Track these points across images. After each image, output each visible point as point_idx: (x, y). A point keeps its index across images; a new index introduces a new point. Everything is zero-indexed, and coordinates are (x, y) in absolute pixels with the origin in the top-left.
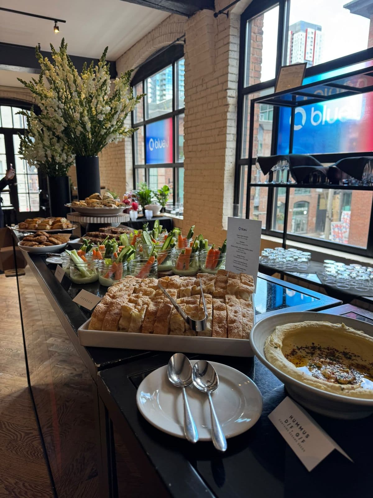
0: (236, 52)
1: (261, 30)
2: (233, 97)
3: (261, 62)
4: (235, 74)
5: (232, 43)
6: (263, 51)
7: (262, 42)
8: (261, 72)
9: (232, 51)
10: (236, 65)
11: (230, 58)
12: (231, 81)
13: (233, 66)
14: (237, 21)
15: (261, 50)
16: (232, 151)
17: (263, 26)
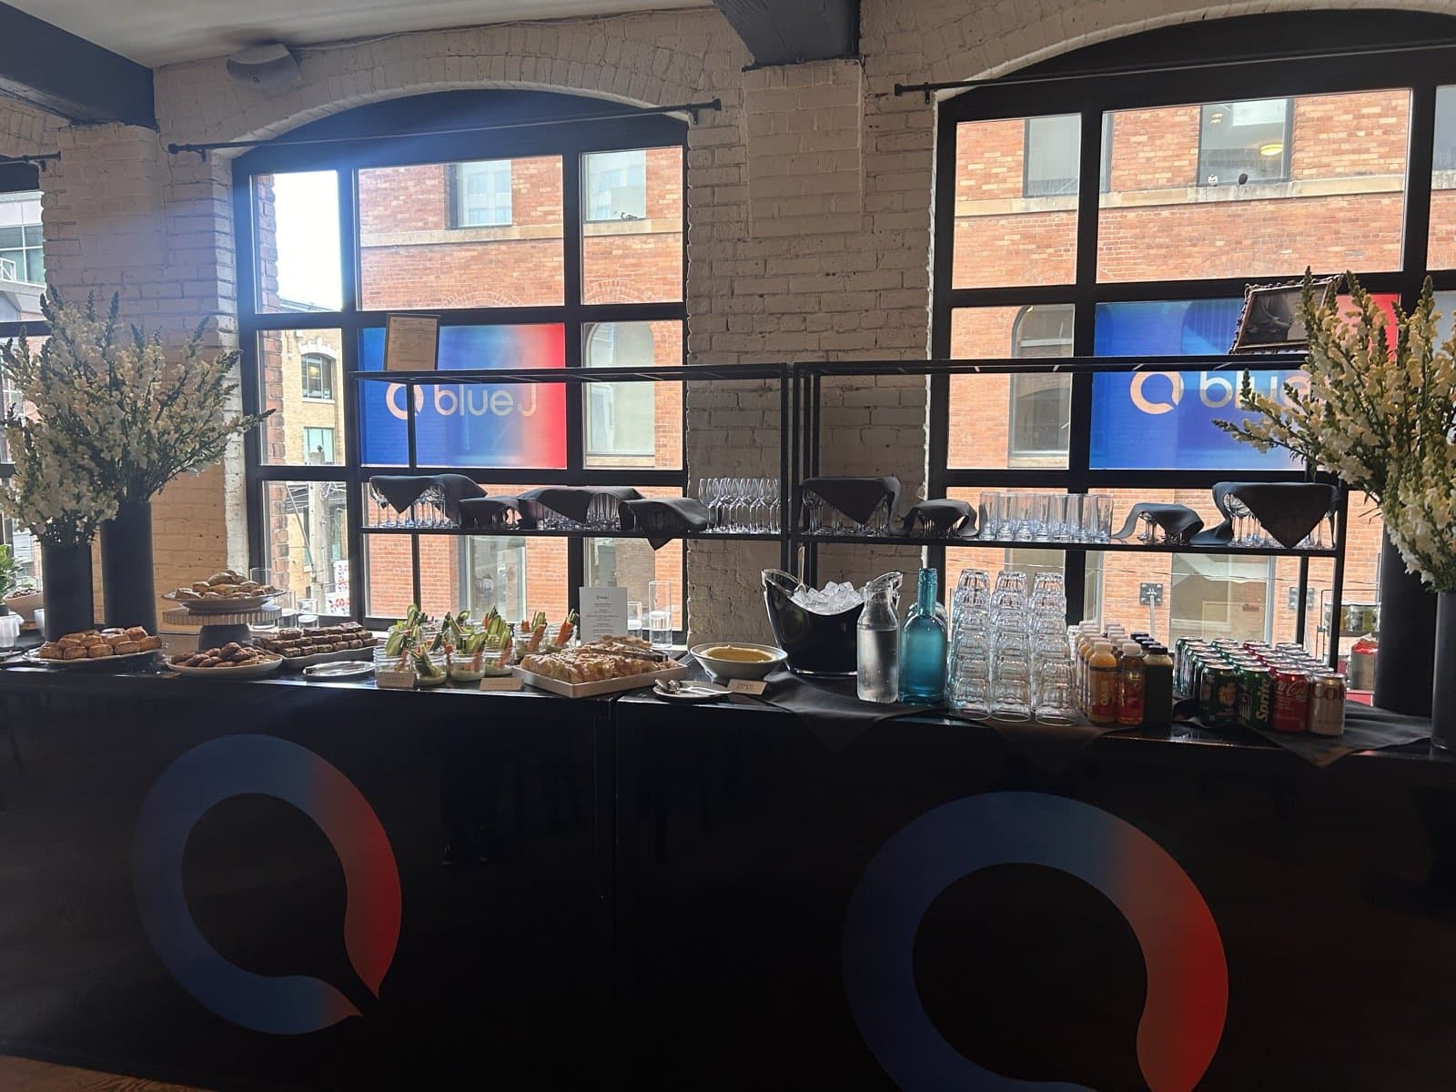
0: (228, 237)
1: (271, 192)
2: (230, 332)
3: (276, 258)
4: (229, 282)
5: (219, 216)
6: (277, 234)
7: (274, 216)
8: (278, 279)
9: (220, 233)
10: (230, 262)
11: (219, 247)
12: (222, 297)
13: (224, 265)
14: (226, 170)
15: (274, 232)
16: (236, 448)
17: (273, 184)
